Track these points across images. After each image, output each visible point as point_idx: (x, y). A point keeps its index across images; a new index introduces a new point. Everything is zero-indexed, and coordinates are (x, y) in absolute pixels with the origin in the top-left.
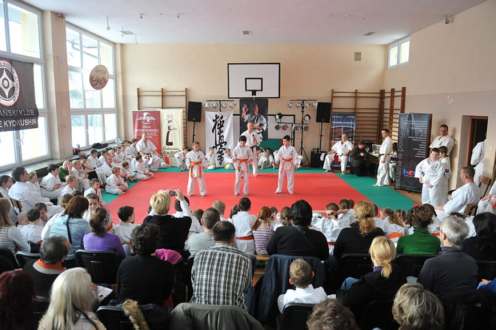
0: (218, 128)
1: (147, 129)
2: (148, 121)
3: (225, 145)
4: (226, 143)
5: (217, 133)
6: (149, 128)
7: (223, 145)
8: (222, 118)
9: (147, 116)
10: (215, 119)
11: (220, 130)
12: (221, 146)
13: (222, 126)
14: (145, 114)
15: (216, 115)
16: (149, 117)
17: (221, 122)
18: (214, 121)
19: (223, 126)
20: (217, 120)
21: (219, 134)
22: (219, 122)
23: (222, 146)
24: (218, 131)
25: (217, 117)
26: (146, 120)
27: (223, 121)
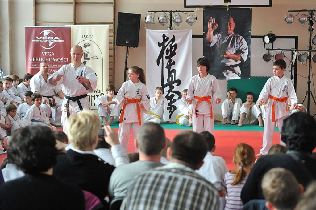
0: (167, 58)
1: (48, 57)
2: (51, 43)
3: (178, 85)
4: (179, 82)
5: (165, 65)
6: (52, 56)
7: (175, 85)
8: (173, 40)
9: (50, 35)
10: (161, 41)
11: (170, 60)
12: (172, 87)
13: (173, 54)
14: (46, 32)
15: (164, 36)
16: (52, 38)
17: (171, 47)
18: (160, 45)
19: (175, 54)
20: (166, 44)
21: (168, 67)
22: (168, 47)
23: (173, 87)
24: (166, 61)
25: (165, 38)
26: (48, 43)
27: (176, 46)
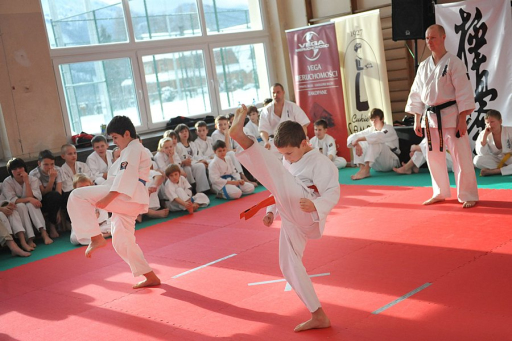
0: (470, 51)
1: (314, 72)
2: (316, 51)
3: (492, 99)
4: (494, 94)
5: (470, 65)
6: (319, 71)
7: (487, 99)
8: (479, 16)
9: (312, 40)
10: (459, 22)
11: (477, 55)
12: (483, 104)
13: (482, 42)
14: (308, 36)
15: (461, 11)
16: (316, 42)
17: (476, 30)
18: (457, 29)
19: (485, 42)
20: (467, 26)
21: (476, 67)
22: (471, 31)
23: (485, 104)
24: (470, 57)
25: (463, 14)
26: (312, 52)
27: (484, 27)
